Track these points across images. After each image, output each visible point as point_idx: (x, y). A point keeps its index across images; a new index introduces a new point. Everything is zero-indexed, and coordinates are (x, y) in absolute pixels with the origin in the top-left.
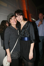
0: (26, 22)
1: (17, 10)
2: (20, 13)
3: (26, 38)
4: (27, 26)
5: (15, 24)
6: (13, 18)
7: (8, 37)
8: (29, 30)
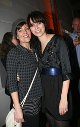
0: (52, 36)
1: (32, 12)
2: (38, 18)
3: (53, 70)
4: (55, 46)
5: (28, 40)
6: (23, 28)
7: (12, 69)
8: (58, 53)
